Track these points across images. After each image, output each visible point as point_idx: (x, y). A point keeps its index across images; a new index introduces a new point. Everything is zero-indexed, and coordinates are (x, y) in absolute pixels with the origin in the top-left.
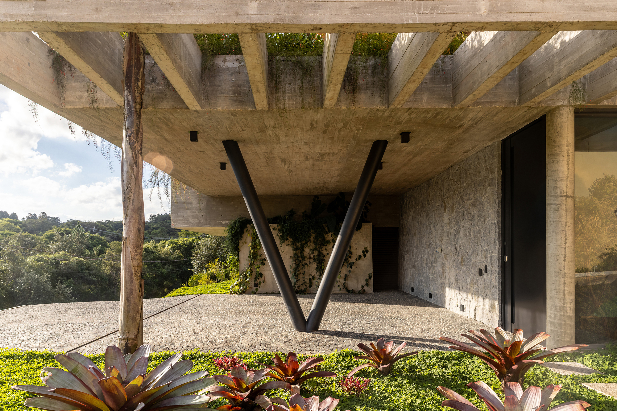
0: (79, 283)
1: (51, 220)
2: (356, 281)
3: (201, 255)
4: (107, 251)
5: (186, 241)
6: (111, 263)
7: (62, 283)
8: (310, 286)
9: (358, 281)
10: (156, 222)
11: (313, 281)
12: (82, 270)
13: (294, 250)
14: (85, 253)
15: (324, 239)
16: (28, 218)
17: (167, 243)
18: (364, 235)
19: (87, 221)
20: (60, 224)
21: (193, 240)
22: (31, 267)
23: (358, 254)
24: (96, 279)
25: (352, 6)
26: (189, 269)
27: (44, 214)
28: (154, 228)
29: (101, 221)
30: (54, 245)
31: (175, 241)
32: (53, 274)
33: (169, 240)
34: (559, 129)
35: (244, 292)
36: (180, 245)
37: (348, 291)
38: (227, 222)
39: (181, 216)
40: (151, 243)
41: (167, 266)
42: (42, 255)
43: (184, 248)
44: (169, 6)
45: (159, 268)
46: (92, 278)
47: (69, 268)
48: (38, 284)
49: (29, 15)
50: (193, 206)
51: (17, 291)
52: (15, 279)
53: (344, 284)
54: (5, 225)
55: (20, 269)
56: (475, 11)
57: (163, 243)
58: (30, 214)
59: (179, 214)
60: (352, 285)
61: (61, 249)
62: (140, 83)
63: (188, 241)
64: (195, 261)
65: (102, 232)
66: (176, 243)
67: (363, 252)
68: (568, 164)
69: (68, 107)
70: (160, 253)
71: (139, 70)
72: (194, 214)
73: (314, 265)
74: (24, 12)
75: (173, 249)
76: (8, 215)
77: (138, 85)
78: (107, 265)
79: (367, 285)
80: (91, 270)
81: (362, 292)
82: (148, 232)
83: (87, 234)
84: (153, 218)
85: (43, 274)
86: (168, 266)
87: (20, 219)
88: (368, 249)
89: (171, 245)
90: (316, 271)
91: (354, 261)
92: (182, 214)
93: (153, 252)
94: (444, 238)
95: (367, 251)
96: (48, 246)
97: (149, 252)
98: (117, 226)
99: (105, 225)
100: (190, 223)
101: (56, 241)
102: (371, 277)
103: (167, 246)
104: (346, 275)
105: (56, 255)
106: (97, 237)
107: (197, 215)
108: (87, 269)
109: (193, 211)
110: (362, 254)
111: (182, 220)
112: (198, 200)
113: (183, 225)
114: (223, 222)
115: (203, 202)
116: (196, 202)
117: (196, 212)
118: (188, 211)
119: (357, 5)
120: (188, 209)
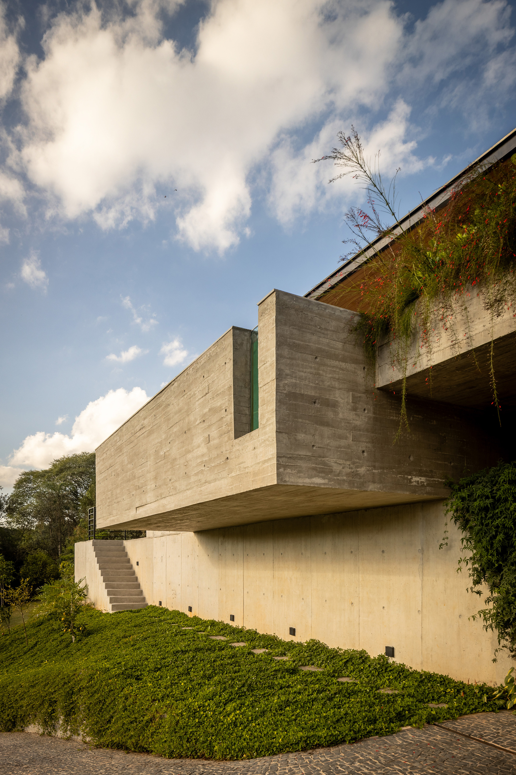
38: (423, 479)
59: (301, 436)
72: (343, 442)
92: (308, 439)
100: (331, 472)
107: (349, 447)
109: (341, 432)
111: (309, 460)
112: (353, 397)
113: (310, 477)
114: (415, 479)
115: (365, 406)
116: (348, 403)
117: (346, 438)
118: (327, 431)
120: (327, 425)
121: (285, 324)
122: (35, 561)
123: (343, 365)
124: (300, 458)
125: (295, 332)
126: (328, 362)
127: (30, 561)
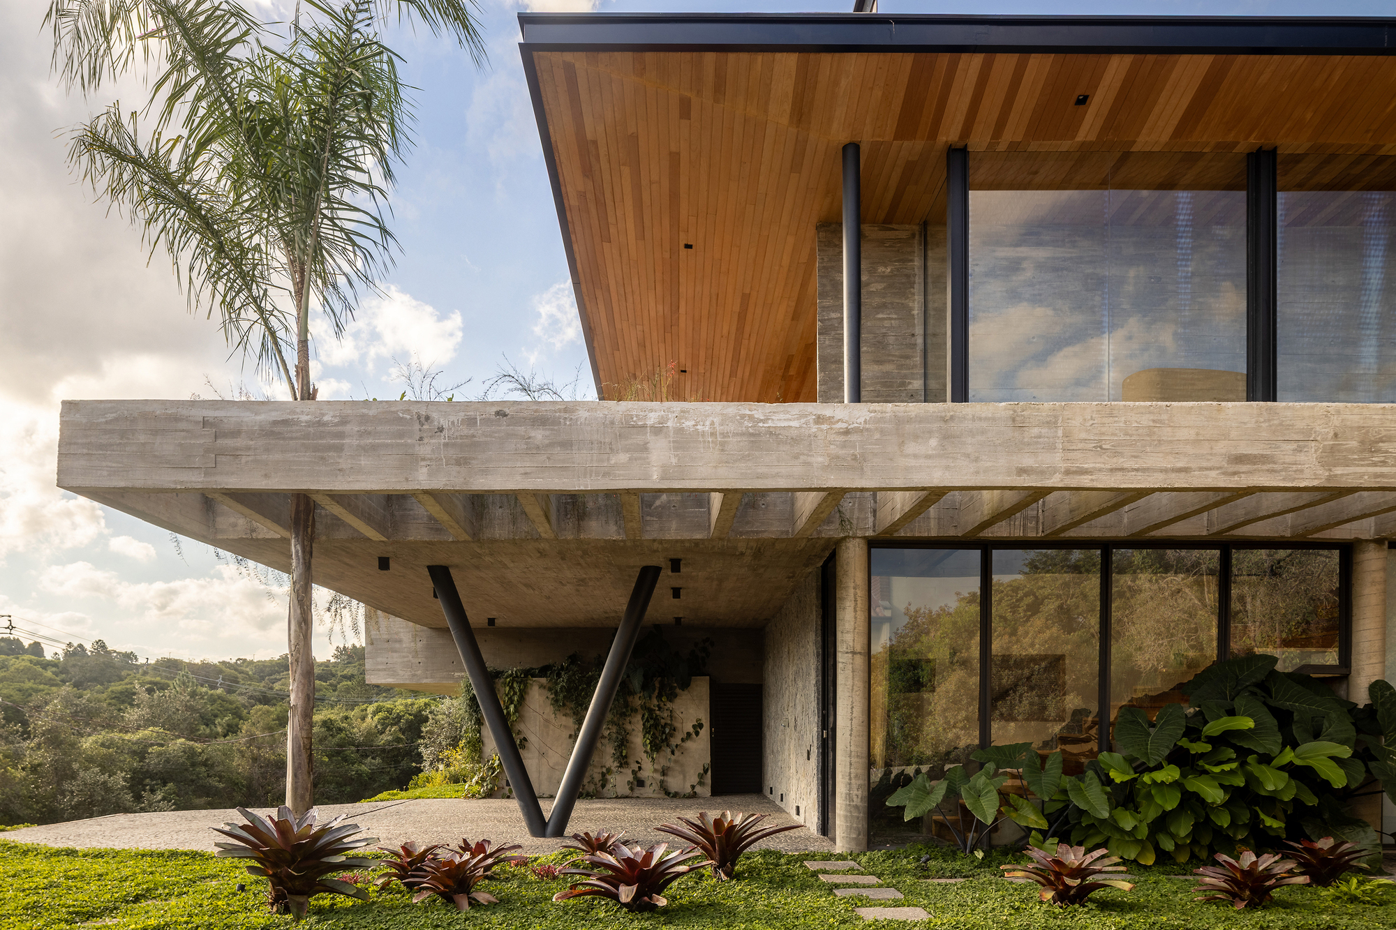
0: (187, 793)
1: (116, 657)
2: (682, 776)
3: (439, 735)
4: (245, 727)
5: (412, 704)
6: (252, 751)
7: (153, 791)
8: (603, 786)
9: (685, 777)
10: (349, 663)
11: (608, 777)
12: (193, 765)
13: (575, 724)
14: (199, 730)
15: (626, 705)
16: (67, 654)
17: (371, 709)
18: (695, 698)
19: (198, 661)
20: (137, 667)
21: (426, 704)
22: (90, 760)
23: (686, 731)
24: (222, 785)
25: (523, 472)
26: (414, 764)
27: (101, 645)
28: (345, 677)
29: (227, 660)
30: (132, 715)
31: (388, 704)
32: (134, 773)
33: (376, 704)
34: (845, 567)
35: (490, 795)
36: (398, 714)
37: (668, 793)
39: (382, 663)
40: (336, 710)
41: (369, 759)
42: (112, 735)
43: (407, 720)
44: (338, 472)
45: (353, 764)
46: (214, 782)
47: (168, 761)
48: (106, 792)
49: (199, 482)
50: (404, 646)
51: (63, 808)
52: (59, 783)
53: (662, 782)
54: (22, 671)
55: (69, 763)
56: (647, 477)
57: (362, 711)
58: (70, 645)
59: (379, 659)
60: (674, 783)
61: (150, 722)
62: (309, 530)
63: (416, 706)
64: (426, 747)
65: (229, 685)
66: (390, 711)
67: (694, 726)
68: (855, 611)
69: (220, 537)
70: (355, 730)
71: (308, 515)
72: (406, 659)
73: (609, 751)
74: (193, 479)
75: (385, 723)
76: (23, 647)
77: (307, 533)
78: (243, 756)
79: (701, 783)
80: (212, 765)
81: (694, 796)
82: (331, 685)
83: (204, 690)
84: (342, 654)
85: (115, 774)
86: (373, 758)
87: (48, 656)
88: (703, 722)
89: (381, 715)
90: (612, 760)
91: (679, 742)
92: (385, 660)
93: (340, 730)
94: (790, 704)
95: (701, 726)
96: (122, 716)
97: (332, 730)
98: (262, 671)
99: (236, 670)
100: (398, 675)
101: (138, 706)
102: (708, 769)
103: (370, 716)
104: (665, 766)
105: (140, 734)
106: (219, 697)
107: (409, 661)
108: (205, 764)
109: (404, 654)
110: (691, 730)
111: (385, 670)
112: (412, 635)
114: (456, 674)
115: (421, 639)
116: (409, 638)
117: (408, 657)
118: (395, 655)
119: (528, 470)
120: (396, 651)
124: (379, 670)
126: (396, 619)
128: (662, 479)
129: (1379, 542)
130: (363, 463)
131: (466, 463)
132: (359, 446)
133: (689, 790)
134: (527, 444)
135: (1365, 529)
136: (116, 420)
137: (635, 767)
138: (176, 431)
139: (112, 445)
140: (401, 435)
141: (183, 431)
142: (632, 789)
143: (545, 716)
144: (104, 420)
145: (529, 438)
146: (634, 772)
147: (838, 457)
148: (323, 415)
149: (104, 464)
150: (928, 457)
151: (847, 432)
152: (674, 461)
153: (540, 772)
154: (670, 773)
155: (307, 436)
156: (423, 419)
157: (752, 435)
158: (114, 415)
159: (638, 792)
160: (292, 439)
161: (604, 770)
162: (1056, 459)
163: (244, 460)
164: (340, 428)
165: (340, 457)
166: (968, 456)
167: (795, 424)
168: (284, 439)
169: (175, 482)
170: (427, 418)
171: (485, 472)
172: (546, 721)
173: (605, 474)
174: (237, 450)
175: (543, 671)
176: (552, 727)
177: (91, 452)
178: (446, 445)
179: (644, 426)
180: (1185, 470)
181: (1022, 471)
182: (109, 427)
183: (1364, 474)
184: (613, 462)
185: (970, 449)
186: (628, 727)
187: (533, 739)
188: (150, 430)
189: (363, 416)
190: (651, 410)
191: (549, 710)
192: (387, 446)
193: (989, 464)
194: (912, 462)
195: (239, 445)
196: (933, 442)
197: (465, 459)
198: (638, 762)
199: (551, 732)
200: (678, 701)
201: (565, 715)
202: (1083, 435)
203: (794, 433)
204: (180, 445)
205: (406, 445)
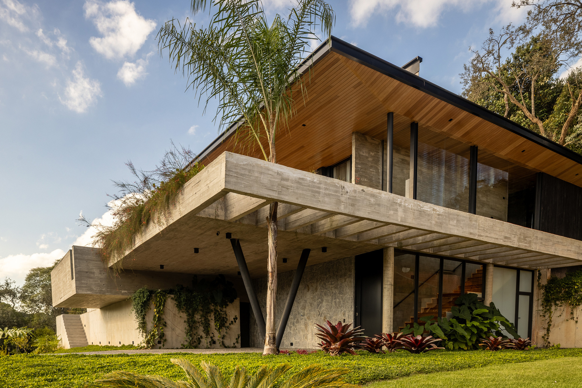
2: (230, 340)
8: (199, 344)
11: (201, 339)
13: (187, 316)
15: (208, 308)
18: (234, 307)
23: (231, 321)
37: (224, 346)
38: (126, 291)
49: (276, 196)
50: (96, 275)
53: (222, 341)
59: (83, 281)
60: (227, 342)
67: (234, 319)
72: (97, 282)
73: (201, 328)
79: (237, 342)
81: (234, 347)
90: (203, 332)
91: (229, 325)
92: (85, 282)
94: (307, 307)
95: (237, 318)
100: (93, 290)
102: (239, 336)
104: (224, 335)
107: (99, 283)
109: (96, 280)
110: (233, 320)
111: (86, 287)
112: (100, 270)
113: (86, 291)
114: (123, 291)
115: (104, 273)
116: (98, 272)
117: (98, 281)
118: (91, 280)
119: (370, 212)
120: (91, 278)
121: (77, 254)
122: (42, 333)
123: (96, 262)
124: (83, 287)
125: (80, 255)
126: (91, 262)
127: (38, 333)
128: (401, 221)
129: (492, 264)
130: (326, 199)
131: (354, 206)
132: (324, 193)
133: (232, 345)
134: (369, 202)
135: (490, 261)
136: (247, 165)
137: (212, 335)
138: (268, 174)
139: (246, 175)
140: (336, 192)
141: (271, 175)
142: (211, 345)
143: (174, 312)
144: (242, 164)
145: (370, 201)
146: (211, 338)
147: (437, 222)
148: (314, 179)
149: (243, 182)
150: (454, 226)
151: (439, 215)
152: (403, 216)
153: (172, 337)
154: (225, 338)
155: (309, 186)
156: (342, 187)
157: (420, 211)
158: (246, 162)
159: (213, 346)
160: (305, 186)
161: (199, 337)
162: (476, 231)
163: (290, 191)
164: (319, 185)
165: (319, 196)
166: (461, 227)
167: (429, 210)
168: (302, 185)
169: (268, 195)
170: (344, 187)
171: (358, 210)
172: (175, 314)
173: (388, 217)
174: (288, 186)
175: (171, 292)
176: (177, 317)
177: (238, 176)
178: (349, 198)
179: (397, 203)
180: (497, 239)
181: (471, 233)
182: (245, 167)
183: (524, 245)
184: (390, 213)
185: (462, 225)
186: (209, 318)
187: (169, 323)
188: (259, 172)
189: (326, 182)
190: (399, 198)
191: (175, 310)
192: (333, 195)
193: (465, 230)
194: (451, 227)
195: (288, 184)
196: (455, 222)
197: (354, 204)
198: (213, 333)
199: (176, 320)
200: (228, 308)
201: (183, 312)
202: (481, 226)
203: (429, 213)
204: (270, 180)
205: (338, 196)
